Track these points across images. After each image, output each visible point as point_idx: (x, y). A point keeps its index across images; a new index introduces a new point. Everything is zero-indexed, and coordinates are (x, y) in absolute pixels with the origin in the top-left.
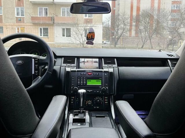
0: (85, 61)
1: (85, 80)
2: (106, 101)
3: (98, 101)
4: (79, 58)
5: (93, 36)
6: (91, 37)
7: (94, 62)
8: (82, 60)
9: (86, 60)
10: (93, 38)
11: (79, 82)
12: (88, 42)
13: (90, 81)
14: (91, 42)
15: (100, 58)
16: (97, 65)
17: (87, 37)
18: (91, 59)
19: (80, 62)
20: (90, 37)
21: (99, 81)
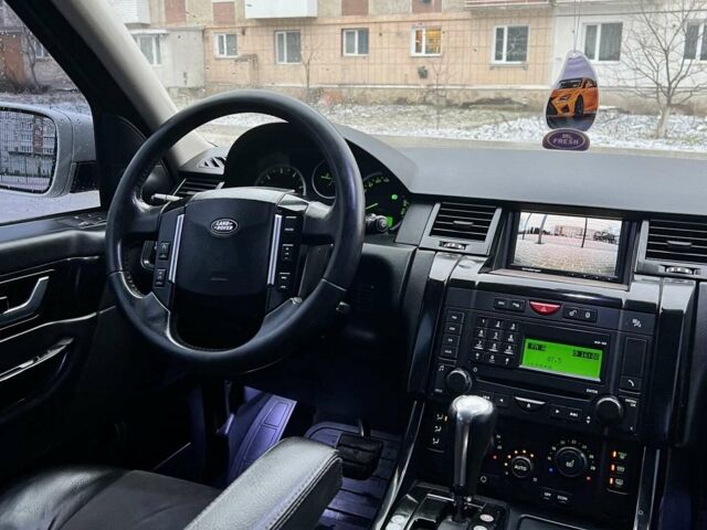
0: (546, 228)
1: (511, 339)
2: (616, 475)
3: (569, 464)
4: (512, 209)
5: (586, 100)
6: (572, 108)
7: (596, 238)
8: (528, 220)
9: (553, 221)
10: (586, 110)
11: (479, 347)
12: (558, 135)
13: (540, 348)
14: (575, 136)
15: (631, 219)
16: (608, 255)
17: (551, 109)
18: (577, 222)
19: (521, 229)
20: (566, 109)
21: (590, 356)
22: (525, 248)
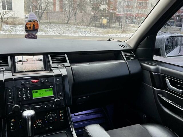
0: (23, 60)
1: (28, 91)
2: (62, 116)
3: (51, 119)
5: (36, 26)
6: (32, 27)
7: (37, 61)
10: (36, 28)
11: (20, 97)
12: (29, 35)
13: (37, 92)
14: (33, 35)
15: (45, 55)
17: (26, 28)
20: (30, 28)
21: (49, 90)
22: (19, 66)
